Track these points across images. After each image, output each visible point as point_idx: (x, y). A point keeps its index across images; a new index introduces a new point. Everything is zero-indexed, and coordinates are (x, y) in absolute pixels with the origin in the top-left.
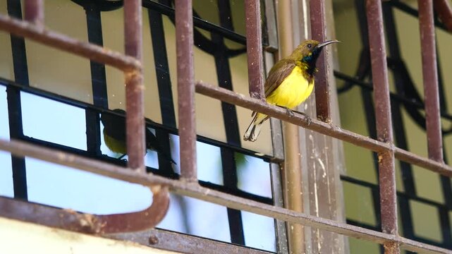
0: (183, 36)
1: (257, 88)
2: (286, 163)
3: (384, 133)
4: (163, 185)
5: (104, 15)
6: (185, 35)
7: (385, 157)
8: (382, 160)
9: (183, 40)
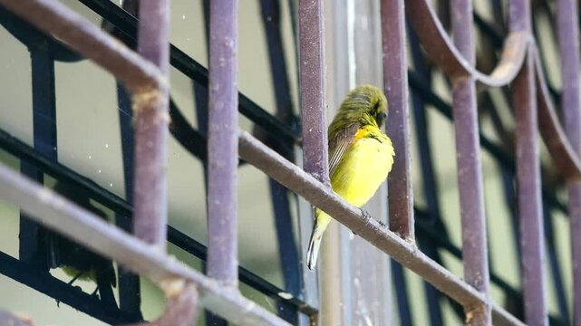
0: (222, 59)
1: (318, 167)
2: (320, 316)
3: (476, 278)
4: (188, 281)
5: (59, 66)
6: (227, 57)
7: (476, 315)
8: (471, 320)
9: (222, 65)
